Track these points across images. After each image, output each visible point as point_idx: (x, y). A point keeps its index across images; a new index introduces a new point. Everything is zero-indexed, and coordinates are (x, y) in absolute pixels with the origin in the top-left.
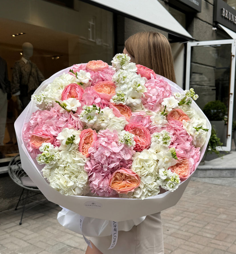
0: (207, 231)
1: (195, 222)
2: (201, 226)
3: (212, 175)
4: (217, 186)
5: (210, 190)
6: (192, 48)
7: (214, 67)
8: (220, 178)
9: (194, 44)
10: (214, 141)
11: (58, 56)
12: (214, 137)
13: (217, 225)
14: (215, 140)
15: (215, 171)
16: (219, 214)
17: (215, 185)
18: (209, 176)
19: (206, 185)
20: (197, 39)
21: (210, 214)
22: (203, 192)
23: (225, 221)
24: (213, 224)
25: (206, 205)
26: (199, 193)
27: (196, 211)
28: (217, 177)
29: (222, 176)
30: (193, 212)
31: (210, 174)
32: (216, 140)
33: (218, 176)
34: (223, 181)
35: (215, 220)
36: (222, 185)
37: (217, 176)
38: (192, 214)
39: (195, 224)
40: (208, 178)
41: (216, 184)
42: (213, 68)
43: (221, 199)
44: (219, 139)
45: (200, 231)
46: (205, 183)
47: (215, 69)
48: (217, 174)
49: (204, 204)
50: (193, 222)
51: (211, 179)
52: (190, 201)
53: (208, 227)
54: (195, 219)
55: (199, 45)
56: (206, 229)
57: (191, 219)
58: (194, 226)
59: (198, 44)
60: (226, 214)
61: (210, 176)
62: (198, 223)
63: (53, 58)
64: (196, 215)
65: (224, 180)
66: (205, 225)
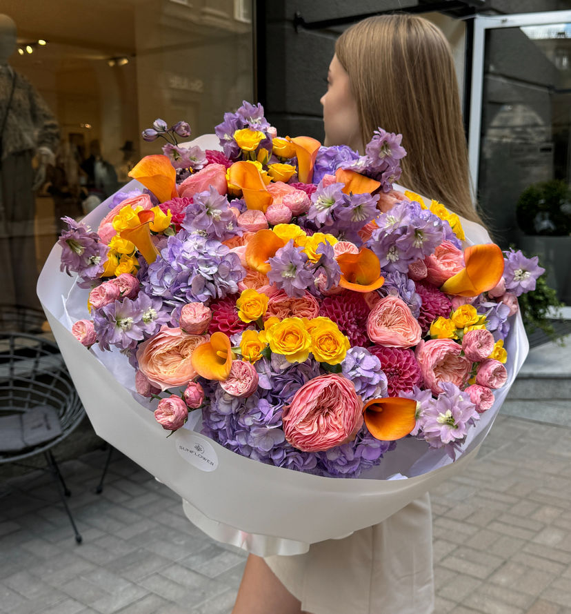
0: (497, 592)
1: (467, 559)
2: (482, 572)
3: (531, 395)
4: (543, 428)
5: (522, 440)
6: (488, 32)
7: (549, 87)
8: (553, 402)
9: (494, 22)
10: (541, 298)
11: (126, 58)
12: (540, 287)
13: (530, 568)
14: (543, 294)
15: (540, 383)
16: (542, 530)
17: (537, 426)
18: (523, 396)
19: (512, 425)
20: (501, 9)
21: (514, 526)
22: (503, 447)
23: (556, 557)
24: (520, 564)
25: (505, 493)
26: (488, 452)
27: (473, 514)
28: (545, 400)
29: (559, 396)
30: (463, 521)
31: (527, 391)
32: (547, 296)
33: (549, 397)
34: (562, 412)
35: (526, 550)
36: (557, 426)
37: (545, 396)
38: (459, 527)
39: (464, 566)
40: (521, 403)
41: (541, 423)
42: (545, 91)
43: (551, 475)
44: (555, 292)
45: (476, 592)
46: (509, 417)
47: (552, 92)
48: (547, 390)
49: (498, 492)
50: (459, 557)
51: (528, 404)
52: (459, 479)
53: (502, 579)
54: (467, 547)
55: (508, 24)
56: (496, 585)
57: (454, 547)
58: (459, 573)
59: (504, 21)
60: (561, 529)
61: (527, 397)
62: (473, 562)
63: (112, 64)
64: (470, 530)
65: (565, 407)
66: (496, 571)
